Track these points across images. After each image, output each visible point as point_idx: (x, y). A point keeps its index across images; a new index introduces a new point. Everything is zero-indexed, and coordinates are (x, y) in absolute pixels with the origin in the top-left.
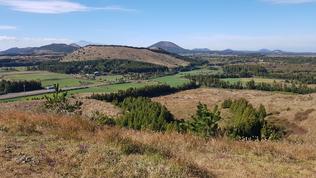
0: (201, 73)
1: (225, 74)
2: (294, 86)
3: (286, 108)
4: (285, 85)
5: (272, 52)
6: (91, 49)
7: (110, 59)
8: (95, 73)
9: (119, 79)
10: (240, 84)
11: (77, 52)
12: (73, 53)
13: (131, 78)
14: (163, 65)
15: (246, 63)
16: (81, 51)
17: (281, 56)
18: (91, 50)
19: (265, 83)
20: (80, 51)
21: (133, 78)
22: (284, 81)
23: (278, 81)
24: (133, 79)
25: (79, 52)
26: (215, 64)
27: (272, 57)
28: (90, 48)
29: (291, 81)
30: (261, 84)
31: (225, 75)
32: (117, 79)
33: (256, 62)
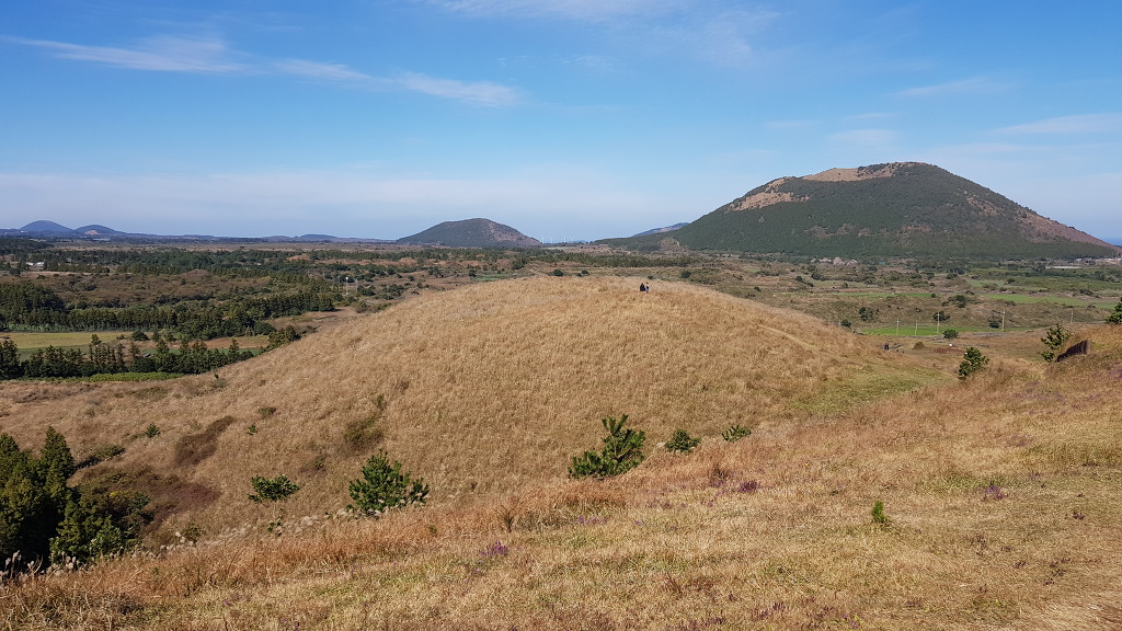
2: (162, 349)
3: (144, 428)
4: (135, 350)
5: (76, 232)
17: (108, 249)
19: (60, 350)
22: (129, 334)
23: (108, 337)
27: (75, 252)
29: (152, 334)
30: (44, 355)
33: (17, 272)
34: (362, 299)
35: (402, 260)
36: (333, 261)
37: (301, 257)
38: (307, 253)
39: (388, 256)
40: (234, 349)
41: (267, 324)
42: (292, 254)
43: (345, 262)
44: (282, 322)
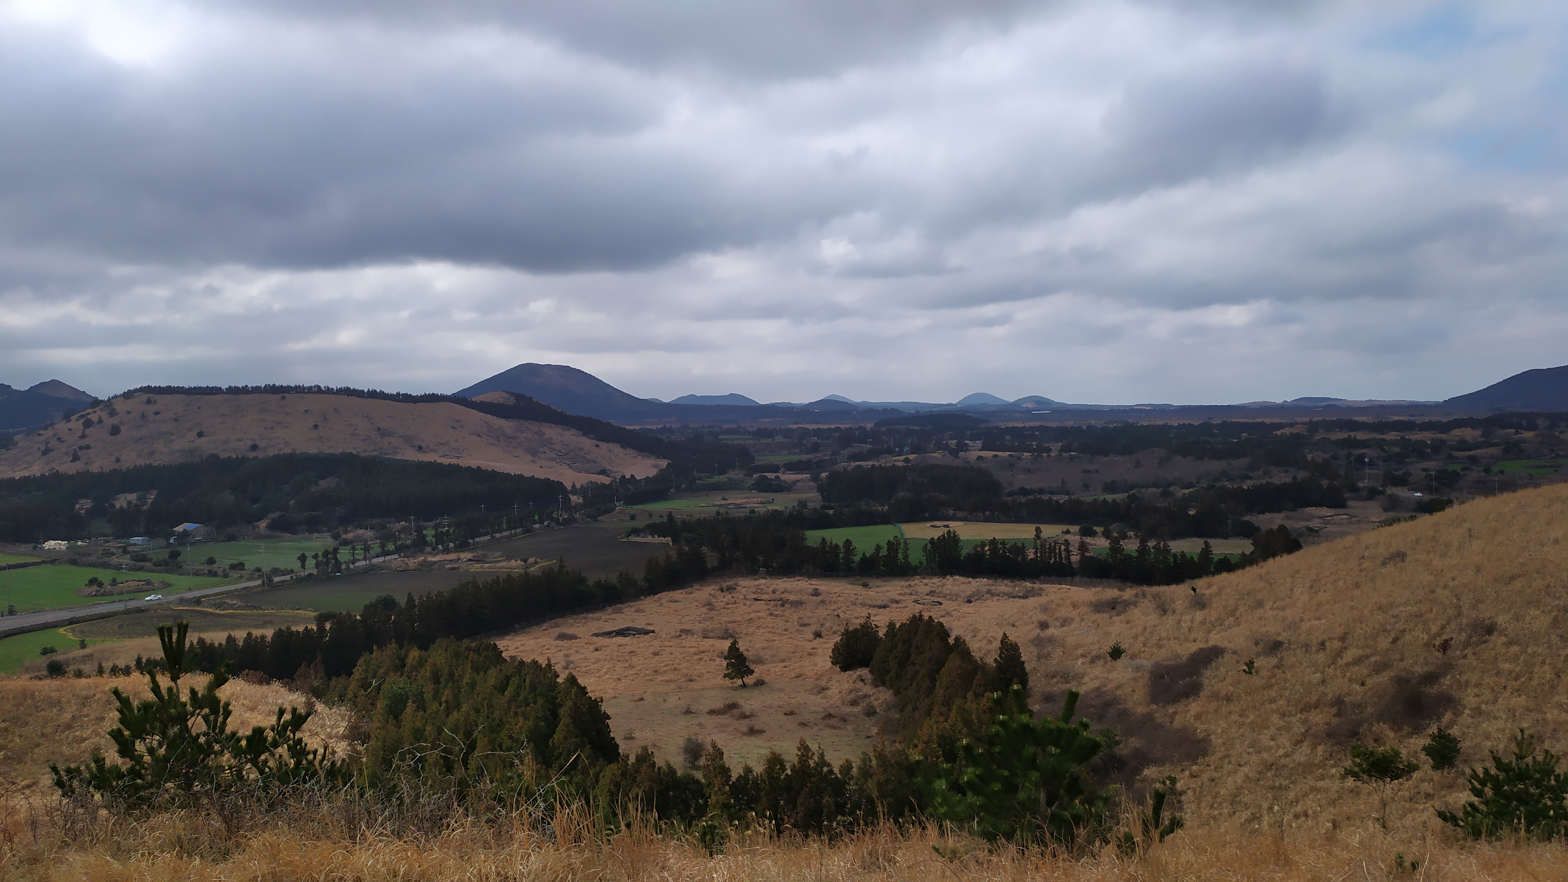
0: (722, 510)
1: (830, 508)
2: (1115, 549)
3: (1107, 647)
4: (1083, 547)
5: (1015, 404)
6: (154, 408)
7: (260, 455)
8: (180, 529)
9: (315, 557)
10: (901, 551)
11: (76, 424)
12: (50, 432)
13: (383, 546)
14: (541, 474)
15: (911, 457)
16: (100, 421)
17: (1049, 424)
18: (157, 413)
19: (1003, 543)
20: (94, 418)
21: (391, 547)
22: (1075, 529)
23: (1051, 531)
24: (389, 553)
25: (88, 424)
26: (781, 464)
27: (1014, 428)
28: (149, 402)
29: (1102, 529)
30: (987, 548)
31: (831, 512)
32: (303, 559)
33: (954, 452)
34: (1390, 490)
35: (1456, 432)
36: (1343, 435)
37: (1294, 430)
38: (1302, 423)
39: (1430, 426)
40: (1206, 552)
41: (1248, 522)
42: (1281, 426)
43: (1361, 436)
44: (1269, 521)
